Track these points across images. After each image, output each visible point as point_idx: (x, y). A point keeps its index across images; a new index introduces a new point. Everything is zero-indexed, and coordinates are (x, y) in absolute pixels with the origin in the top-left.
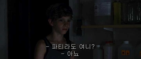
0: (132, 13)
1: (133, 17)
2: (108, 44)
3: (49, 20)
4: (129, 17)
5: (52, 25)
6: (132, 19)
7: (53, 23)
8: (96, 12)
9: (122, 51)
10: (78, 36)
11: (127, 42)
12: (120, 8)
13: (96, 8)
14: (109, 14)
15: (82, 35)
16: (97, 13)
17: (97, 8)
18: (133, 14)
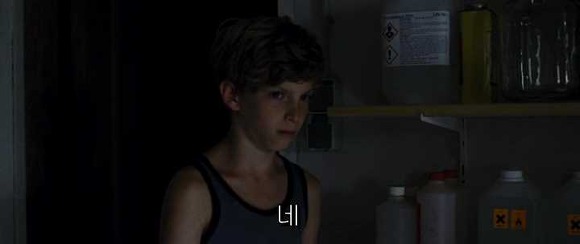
0: (538, 55)
1: (539, 71)
2: (440, 182)
3: (222, 88)
4: (526, 74)
5: (234, 106)
6: (538, 80)
7: (237, 99)
8: (390, 52)
9: (497, 212)
10: (313, 149)
11: (515, 176)
12: (489, 36)
13: (390, 35)
14: (443, 58)
15: (330, 146)
16: (393, 54)
17: (392, 34)
18: (539, 59)
